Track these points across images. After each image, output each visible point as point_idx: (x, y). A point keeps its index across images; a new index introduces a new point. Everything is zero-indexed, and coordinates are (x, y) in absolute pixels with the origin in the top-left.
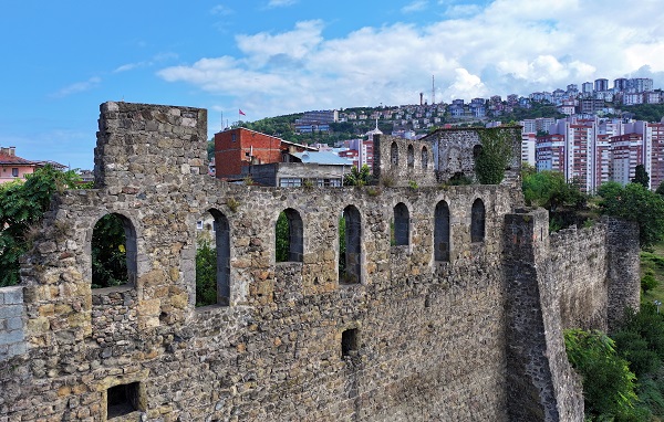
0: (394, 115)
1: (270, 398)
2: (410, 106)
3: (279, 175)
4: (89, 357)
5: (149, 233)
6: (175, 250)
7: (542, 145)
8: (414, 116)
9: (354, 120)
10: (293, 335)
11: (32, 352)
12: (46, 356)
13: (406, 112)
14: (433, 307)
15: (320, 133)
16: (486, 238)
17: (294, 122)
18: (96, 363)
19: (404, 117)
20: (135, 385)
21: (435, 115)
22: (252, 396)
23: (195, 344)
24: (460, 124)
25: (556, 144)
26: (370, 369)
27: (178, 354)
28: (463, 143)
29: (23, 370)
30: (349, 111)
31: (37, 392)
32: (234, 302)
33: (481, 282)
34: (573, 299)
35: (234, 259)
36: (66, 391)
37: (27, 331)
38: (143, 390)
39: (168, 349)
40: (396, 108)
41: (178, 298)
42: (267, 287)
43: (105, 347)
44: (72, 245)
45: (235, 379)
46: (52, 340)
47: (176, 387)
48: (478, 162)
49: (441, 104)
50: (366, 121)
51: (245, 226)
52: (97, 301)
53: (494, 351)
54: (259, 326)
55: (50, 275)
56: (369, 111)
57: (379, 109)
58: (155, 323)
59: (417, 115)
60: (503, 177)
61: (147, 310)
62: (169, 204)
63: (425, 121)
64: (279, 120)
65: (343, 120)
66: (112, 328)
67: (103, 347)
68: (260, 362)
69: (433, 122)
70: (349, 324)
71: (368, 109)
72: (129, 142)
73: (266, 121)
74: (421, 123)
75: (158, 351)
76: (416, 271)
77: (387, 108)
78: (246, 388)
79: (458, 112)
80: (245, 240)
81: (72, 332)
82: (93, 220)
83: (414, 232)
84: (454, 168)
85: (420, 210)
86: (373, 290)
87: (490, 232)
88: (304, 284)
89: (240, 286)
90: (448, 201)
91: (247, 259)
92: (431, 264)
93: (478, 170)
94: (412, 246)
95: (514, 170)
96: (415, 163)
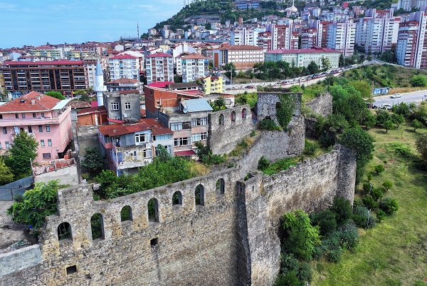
1: (122, 264)
3: (170, 122)
4: (60, 261)
5: (75, 225)
6: (84, 228)
7: (403, 29)
10: (130, 244)
11: (44, 262)
12: (47, 262)
14: (195, 224)
15: (252, 9)
16: (225, 192)
18: (62, 262)
20: (75, 266)
22: (115, 264)
23: (93, 253)
25: (412, 28)
26: (163, 250)
27: (88, 256)
28: (270, 101)
29: (42, 267)
31: (46, 271)
32: (106, 238)
33: (222, 210)
34: (305, 193)
35: (105, 226)
36: (54, 270)
37: (42, 257)
38: (77, 267)
39: (85, 255)
41: (86, 241)
42: (119, 232)
43: (65, 258)
44: (52, 233)
45: (108, 260)
46: (49, 258)
47: (88, 265)
48: (278, 111)
51: (109, 215)
52: (61, 246)
53: (229, 235)
54: (117, 244)
55: (47, 241)
58: (80, 248)
60: (290, 120)
61: (77, 246)
62: (81, 215)
66: (66, 252)
67: (64, 258)
68: (117, 254)
70: (153, 237)
72: (66, 201)
75: (81, 256)
76: (186, 213)
78: (113, 262)
80: (109, 220)
81: (54, 255)
82: (57, 226)
83: (184, 200)
84: (266, 114)
85: (187, 191)
86: (164, 224)
87: (228, 190)
88: (134, 228)
89: (108, 233)
90: (203, 184)
91: (110, 225)
92: (194, 209)
93: (278, 115)
94: (183, 205)
95: (297, 116)
96: (237, 119)
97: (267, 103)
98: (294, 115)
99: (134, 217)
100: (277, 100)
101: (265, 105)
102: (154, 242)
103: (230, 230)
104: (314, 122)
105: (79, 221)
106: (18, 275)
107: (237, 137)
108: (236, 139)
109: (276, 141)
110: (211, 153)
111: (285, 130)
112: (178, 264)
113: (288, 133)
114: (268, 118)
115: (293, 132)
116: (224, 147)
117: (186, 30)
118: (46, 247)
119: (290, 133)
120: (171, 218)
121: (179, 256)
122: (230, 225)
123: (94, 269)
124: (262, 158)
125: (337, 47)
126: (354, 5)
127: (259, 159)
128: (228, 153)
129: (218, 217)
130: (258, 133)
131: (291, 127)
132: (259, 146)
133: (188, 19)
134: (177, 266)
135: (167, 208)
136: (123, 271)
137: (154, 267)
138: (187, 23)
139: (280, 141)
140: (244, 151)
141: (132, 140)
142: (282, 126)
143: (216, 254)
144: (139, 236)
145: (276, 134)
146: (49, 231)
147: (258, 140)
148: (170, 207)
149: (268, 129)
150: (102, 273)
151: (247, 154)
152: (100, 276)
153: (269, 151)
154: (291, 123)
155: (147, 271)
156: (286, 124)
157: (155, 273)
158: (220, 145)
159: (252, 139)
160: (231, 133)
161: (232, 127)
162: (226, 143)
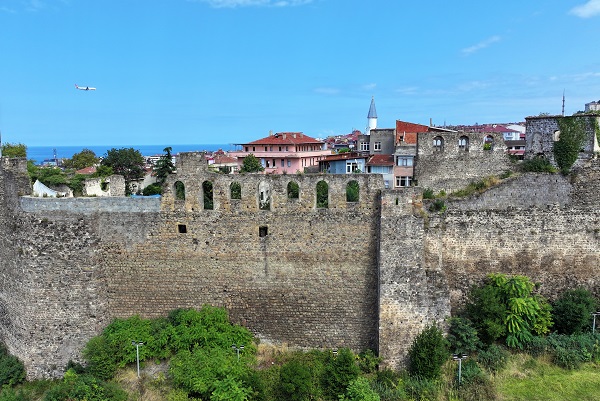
1: (227, 241)
4: (174, 216)
5: (188, 187)
6: (196, 192)
10: (237, 223)
11: (161, 212)
12: (164, 213)
14: (315, 227)
16: (360, 200)
18: (175, 218)
20: (185, 226)
22: (220, 238)
23: (201, 218)
26: (273, 243)
27: (197, 220)
28: (544, 129)
29: (159, 216)
31: (162, 221)
32: (215, 209)
33: (355, 221)
35: (214, 196)
36: (168, 223)
37: (160, 207)
38: (187, 228)
39: (194, 218)
41: (198, 205)
42: (227, 206)
44: (169, 188)
45: (215, 232)
46: (165, 210)
47: (196, 229)
51: (218, 186)
52: (175, 203)
53: (365, 257)
55: (165, 195)
58: (191, 211)
60: (576, 158)
61: (188, 207)
62: (193, 179)
66: (179, 210)
67: (177, 214)
68: (223, 229)
70: (263, 225)
75: (191, 218)
76: (304, 210)
78: (219, 236)
80: (218, 191)
81: (170, 209)
82: (174, 182)
83: (301, 193)
84: (537, 150)
85: (305, 185)
86: (276, 214)
87: (364, 197)
88: (243, 207)
89: (217, 205)
90: (327, 182)
91: (219, 196)
92: (314, 208)
93: (555, 152)
94: (300, 199)
95: (587, 152)
96: (472, 148)
97: (540, 133)
98: (582, 151)
99: (243, 196)
100: (554, 127)
101: (536, 135)
102: (264, 231)
103: (366, 252)
105: (192, 183)
106: (142, 215)
107: (472, 174)
108: (469, 175)
109: (545, 189)
111: (564, 174)
112: (290, 267)
113: (569, 178)
115: (581, 178)
116: (442, 182)
118: (164, 199)
119: (574, 178)
120: (284, 210)
121: (293, 258)
122: (367, 245)
123: (201, 234)
128: (448, 192)
129: (347, 228)
130: (515, 175)
131: (577, 171)
132: (507, 190)
134: (288, 268)
135: (280, 198)
136: (228, 248)
137: (262, 258)
139: (551, 190)
140: (475, 192)
141: (343, 169)
142: (561, 168)
143: (343, 275)
144: (246, 218)
145: (544, 178)
146: (167, 185)
148: (285, 197)
150: (207, 243)
151: (477, 197)
152: (206, 246)
154: (578, 163)
155: (253, 259)
156: (569, 166)
157: (262, 265)
158: (434, 178)
159: (498, 181)
160: (459, 166)
161: (460, 158)
162: (447, 177)
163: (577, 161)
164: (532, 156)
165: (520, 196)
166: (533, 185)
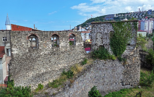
0: (131, 15)
2: (136, 12)
8: (137, 15)
9: (120, 16)
13: (135, 14)
15: (111, 20)
17: (104, 17)
19: (134, 15)
21: (143, 14)
24: (150, 16)
28: (104, 30)
30: (119, 14)
40: (132, 13)
48: (111, 41)
49: (145, 11)
50: (123, 17)
56: (124, 14)
57: (127, 13)
59: (138, 14)
60: (125, 49)
63: (140, 16)
64: (101, 17)
65: (117, 16)
69: (142, 16)
71: (124, 13)
73: (97, 17)
74: (139, 17)
77: (129, 13)
79: (150, 13)
84: (99, 44)
93: (112, 45)
95: (132, 46)
96: (62, 44)
97: (101, 33)
98: (129, 45)
100: (110, 28)
101: (99, 34)
104: (145, 55)
107: (63, 64)
108: (61, 66)
109: (110, 71)
110: (13, 85)
111: (120, 60)
113: (122, 63)
114: (102, 47)
115: (128, 62)
116: (40, 76)
117: (87, 27)
119: (125, 62)
124: (93, 89)
125: (145, 30)
126: (150, 17)
127: (89, 89)
128: (45, 83)
130: (89, 62)
131: (126, 57)
132: (89, 75)
133: (88, 23)
138: (87, 25)
139: (113, 71)
140: (67, 81)
142: (116, 55)
145: (109, 64)
147: (88, 69)
149: (100, 58)
151: (70, 86)
153: (102, 80)
154: (126, 52)
156: (120, 54)
158: (31, 74)
159: (81, 68)
160: (53, 60)
161: (53, 53)
162: (43, 70)
163: (126, 51)
164: (96, 47)
165: (95, 78)
166: (103, 69)
